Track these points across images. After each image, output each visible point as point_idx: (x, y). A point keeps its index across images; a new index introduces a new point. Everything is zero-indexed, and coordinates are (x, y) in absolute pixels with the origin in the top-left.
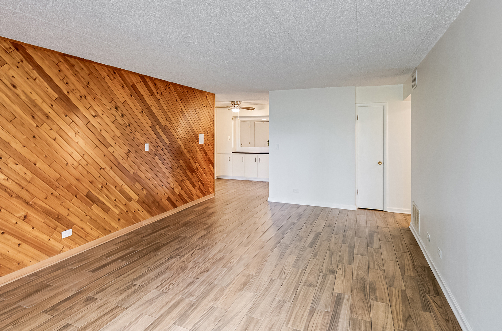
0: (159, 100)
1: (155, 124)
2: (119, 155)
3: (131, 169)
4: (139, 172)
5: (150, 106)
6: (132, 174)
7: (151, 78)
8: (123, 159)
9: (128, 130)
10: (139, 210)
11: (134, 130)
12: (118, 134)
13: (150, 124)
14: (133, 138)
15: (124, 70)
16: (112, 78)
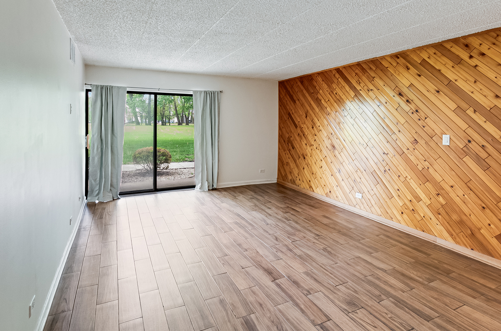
0: (476, 66)
1: (464, 105)
2: (403, 144)
3: (418, 163)
4: (431, 170)
5: (454, 81)
6: (421, 169)
7: (455, 41)
8: (408, 149)
9: (415, 116)
10: (431, 219)
11: (423, 116)
12: (402, 121)
13: (453, 106)
14: (423, 126)
15: (408, 50)
16: (395, 64)
